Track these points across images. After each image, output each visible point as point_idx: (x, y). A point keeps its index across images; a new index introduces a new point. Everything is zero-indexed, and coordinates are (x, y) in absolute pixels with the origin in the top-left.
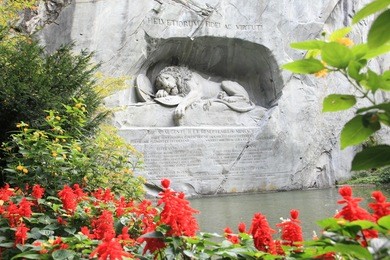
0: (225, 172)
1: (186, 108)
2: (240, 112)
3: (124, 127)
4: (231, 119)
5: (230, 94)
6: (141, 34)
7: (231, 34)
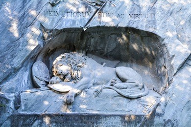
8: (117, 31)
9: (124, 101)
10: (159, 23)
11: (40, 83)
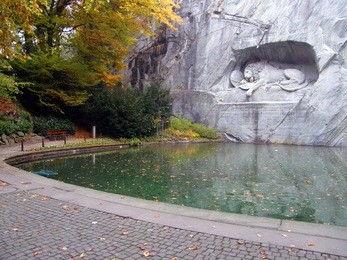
0: (271, 130)
1: (254, 91)
2: (290, 92)
3: (220, 103)
4: (282, 97)
5: (288, 79)
6: (229, 49)
7: (284, 38)
8: (280, 44)
9: (285, 94)
10: (310, 35)
11: (234, 84)
